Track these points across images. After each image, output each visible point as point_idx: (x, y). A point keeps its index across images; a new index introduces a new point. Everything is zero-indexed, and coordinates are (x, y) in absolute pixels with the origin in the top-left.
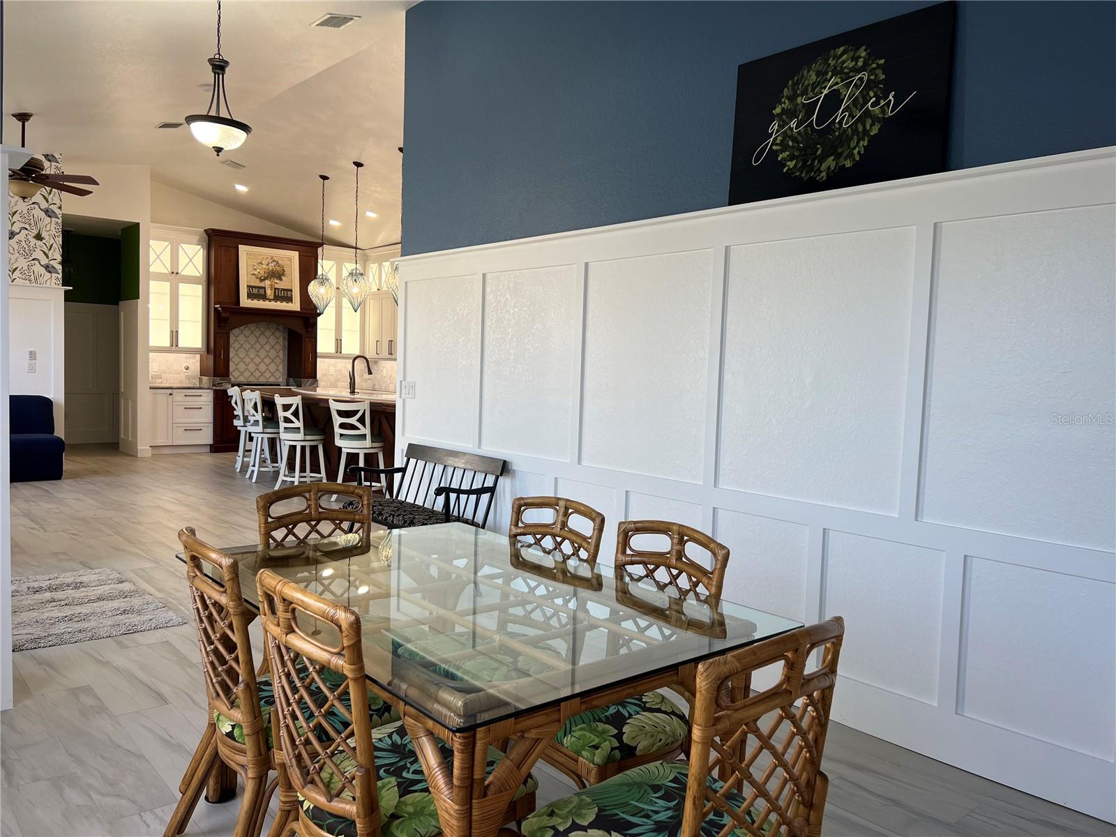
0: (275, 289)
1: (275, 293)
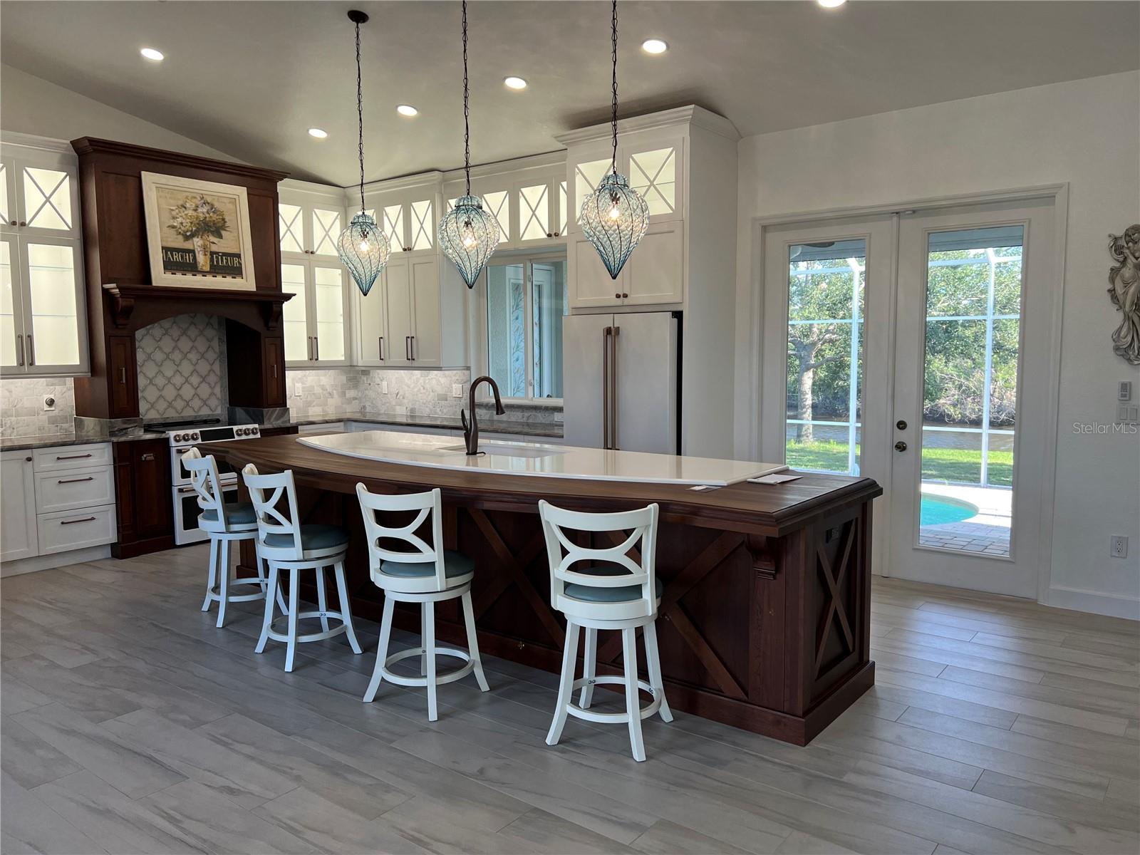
0: (212, 253)
1: (212, 260)
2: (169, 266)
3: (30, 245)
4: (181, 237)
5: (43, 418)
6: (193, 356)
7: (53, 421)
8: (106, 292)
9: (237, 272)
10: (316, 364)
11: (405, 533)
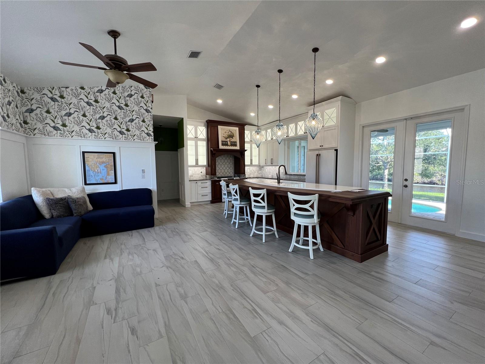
0: (231, 142)
2: (223, 145)
3: (198, 142)
4: (225, 139)
5: (200, 175)
6: (228, 163)
7: (202, 176)
8: (211, 150)
9: (236, 145)
10: (252, 165)
11: (258, 199)
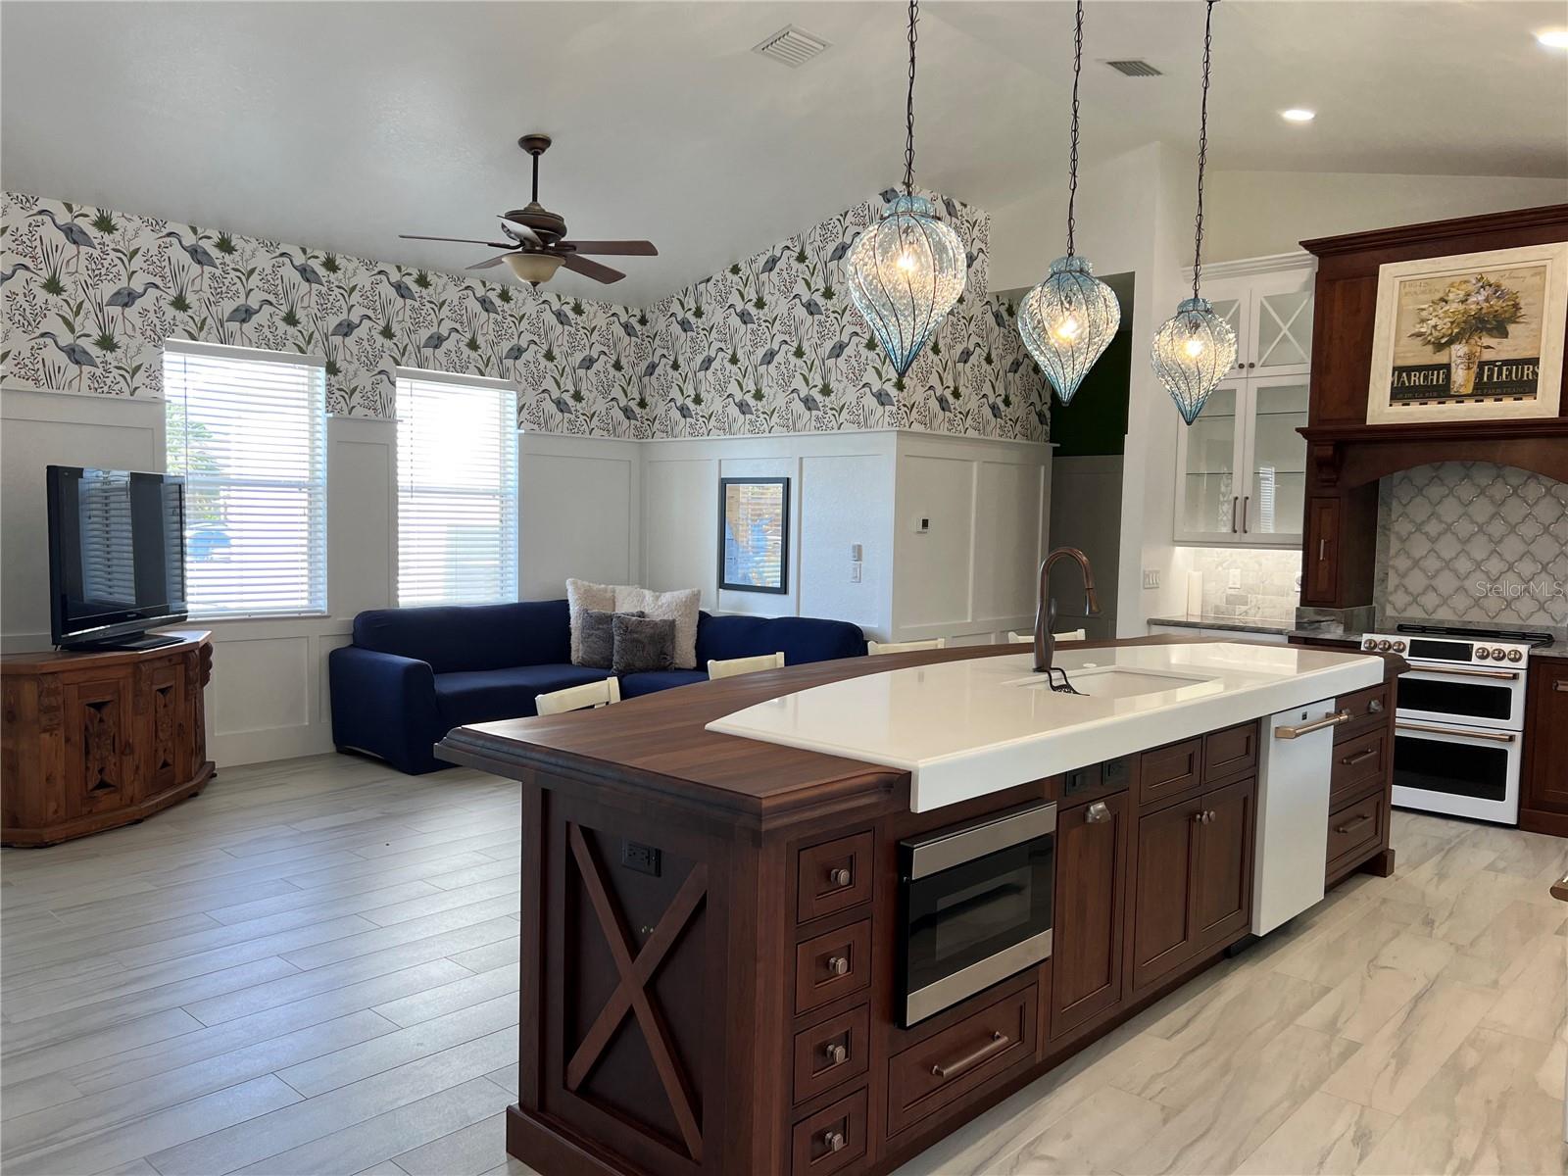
0: (1482, 365)
1: (1480, 375)
4: (1430, 347)
5: (1293, 601)
9: (1527, 388)
